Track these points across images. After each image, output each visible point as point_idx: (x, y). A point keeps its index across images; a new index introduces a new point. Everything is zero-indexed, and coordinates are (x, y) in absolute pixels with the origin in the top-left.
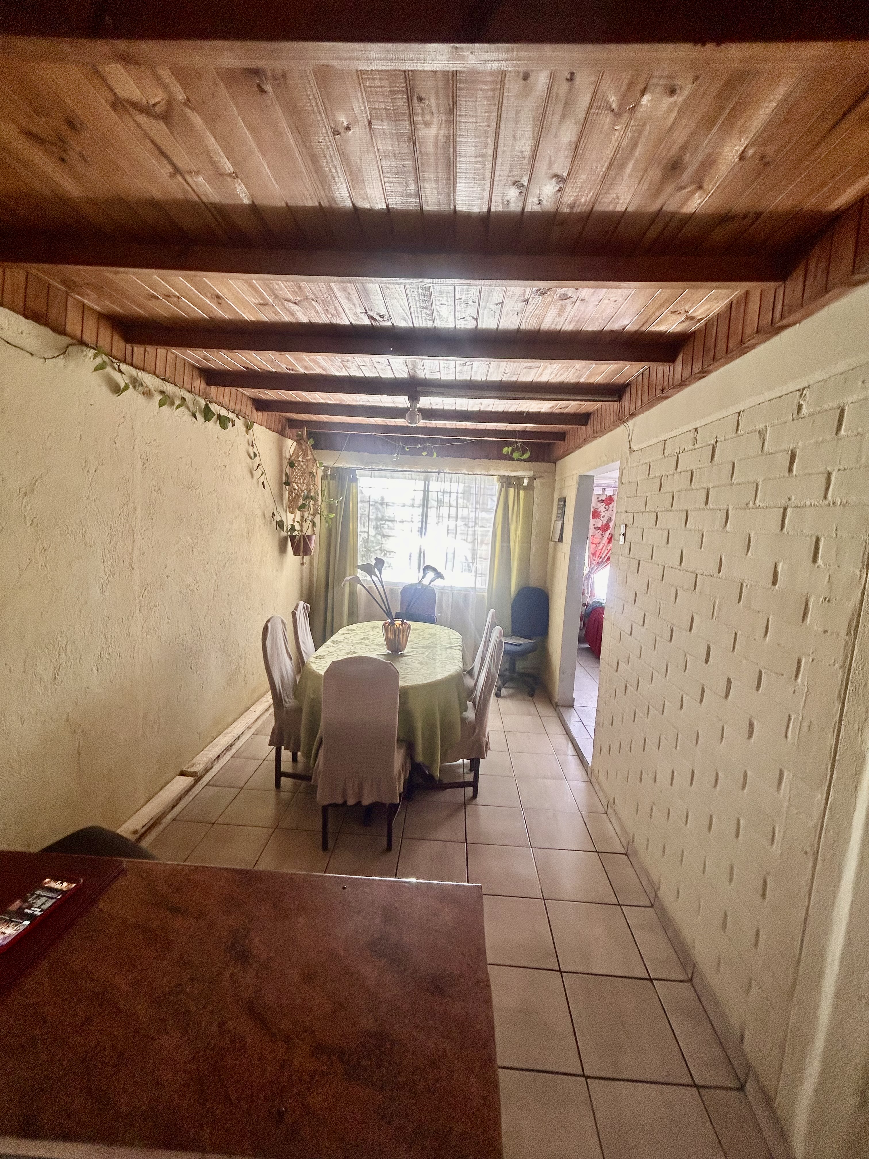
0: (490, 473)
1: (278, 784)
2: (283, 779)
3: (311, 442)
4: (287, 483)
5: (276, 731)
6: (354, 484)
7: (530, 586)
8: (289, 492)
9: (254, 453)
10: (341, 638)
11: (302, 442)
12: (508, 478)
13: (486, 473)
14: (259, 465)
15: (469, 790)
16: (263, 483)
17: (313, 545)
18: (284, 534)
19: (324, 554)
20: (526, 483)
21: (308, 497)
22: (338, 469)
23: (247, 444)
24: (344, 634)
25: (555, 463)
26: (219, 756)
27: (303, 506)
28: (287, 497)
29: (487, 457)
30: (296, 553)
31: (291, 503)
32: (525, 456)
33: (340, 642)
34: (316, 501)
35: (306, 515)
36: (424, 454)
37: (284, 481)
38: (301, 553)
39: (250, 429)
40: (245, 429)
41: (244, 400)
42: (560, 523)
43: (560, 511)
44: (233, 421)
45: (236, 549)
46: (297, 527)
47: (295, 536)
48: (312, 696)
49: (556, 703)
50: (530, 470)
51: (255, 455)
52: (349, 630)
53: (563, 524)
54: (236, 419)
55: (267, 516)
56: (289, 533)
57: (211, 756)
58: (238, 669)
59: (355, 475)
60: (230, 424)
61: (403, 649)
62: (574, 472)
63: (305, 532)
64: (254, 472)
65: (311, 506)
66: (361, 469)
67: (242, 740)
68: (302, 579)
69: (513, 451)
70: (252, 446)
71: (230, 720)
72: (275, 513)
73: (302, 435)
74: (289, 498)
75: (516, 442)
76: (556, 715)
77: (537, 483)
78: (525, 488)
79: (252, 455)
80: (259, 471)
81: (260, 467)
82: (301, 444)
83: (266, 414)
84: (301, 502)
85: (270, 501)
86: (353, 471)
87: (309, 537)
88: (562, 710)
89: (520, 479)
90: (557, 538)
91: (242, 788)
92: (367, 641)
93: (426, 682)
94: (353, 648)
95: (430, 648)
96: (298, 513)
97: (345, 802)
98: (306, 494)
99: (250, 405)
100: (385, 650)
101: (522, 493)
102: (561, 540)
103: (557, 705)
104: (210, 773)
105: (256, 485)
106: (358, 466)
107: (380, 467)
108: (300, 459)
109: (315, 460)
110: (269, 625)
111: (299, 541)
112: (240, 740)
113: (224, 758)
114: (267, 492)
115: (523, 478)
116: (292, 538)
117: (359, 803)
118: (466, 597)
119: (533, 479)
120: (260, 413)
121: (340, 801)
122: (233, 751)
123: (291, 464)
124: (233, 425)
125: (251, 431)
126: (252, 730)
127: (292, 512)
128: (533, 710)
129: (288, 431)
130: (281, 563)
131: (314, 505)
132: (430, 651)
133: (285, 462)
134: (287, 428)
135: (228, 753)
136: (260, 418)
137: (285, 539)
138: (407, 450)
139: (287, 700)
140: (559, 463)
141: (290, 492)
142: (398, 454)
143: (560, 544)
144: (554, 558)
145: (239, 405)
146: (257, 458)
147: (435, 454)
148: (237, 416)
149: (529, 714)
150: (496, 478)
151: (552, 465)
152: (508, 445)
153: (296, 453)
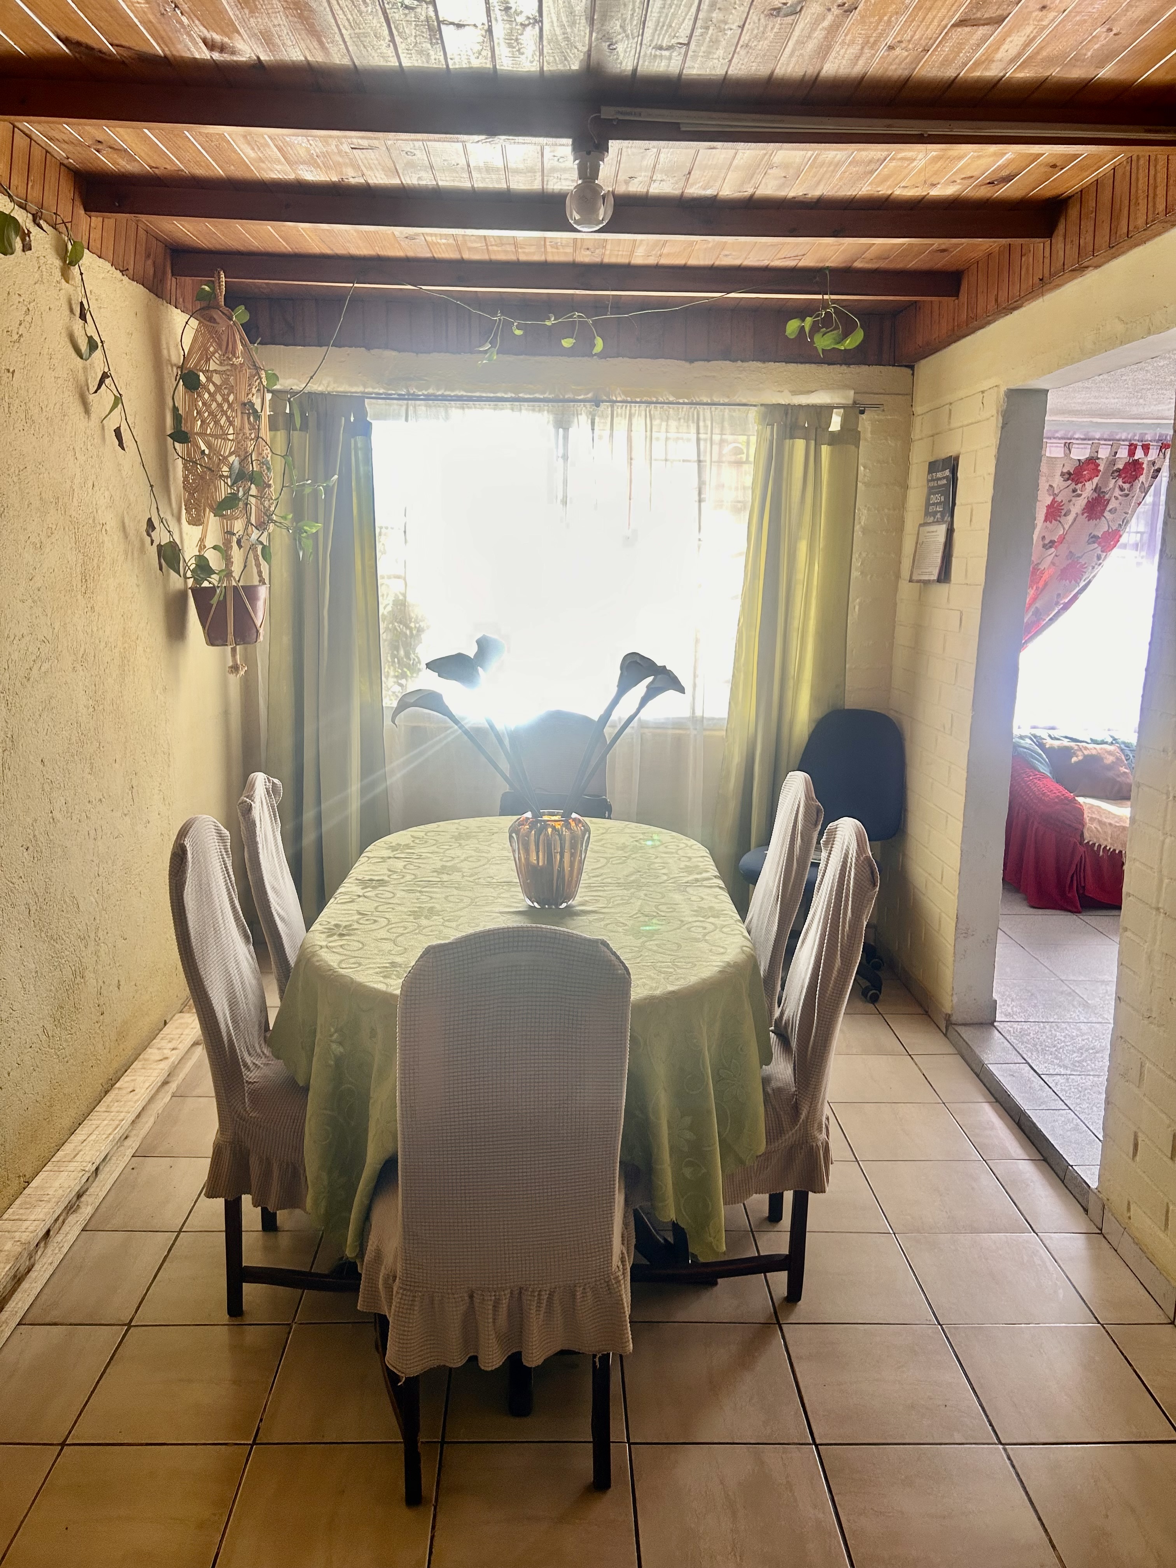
0: (738, 399)
1: (235, 1306)
2: (248, 1288)
3: (241, 314)
4: (181, 436)
5: (227, 1154)
6: (359, 439)
7: (848, 706)
8: (186, 462)
9: (90, 339)
10: (381, 871)
11: (216, 314)
12: (788, 410)
13: (726, 400)
14: (105, 376)
15: (780, 1280)
16: (118, 432)
17: (260, 614)
18: (176, 582)
19: (286, 640)
20: (835, 424)
21: (242, 476)
22: (312, 397)
23: (67, 312)
24: (384, 859)
25: (912, 368)
26: (48, 1232)
27: (231, 501)
28: (181, 479)
29: (727, 355)
30: (215, 636)
31: (191, 495)
32: (850, 343)
33: (382, 883)
34: (263, 486)
35: (238, 526)
36: (567, 343)
37: (169, 431)
38: (231, 637)
39: (73, 263)
40: (58, 263)
41: (52, 174)
42: (941, 530)
43: (936, 498)
44: (25, 235)
45: (57, 625)
46: (214, 560)
47: (213, 589)
48: (337, 1049)
49: (948, 1018)
50: (846, 387)
51: (93, 345)
52: (394, 849)
53: (950, 532)
54: (34, 230)
55: (132, 532)
56: (190, 582)
57: (25, 1237)
58: (79, 973)
59: (362, 415)
60: (18, 243)
61: (571, 896)
62: (986, 385)
63: (236, 575)
64: (91, 398)
65: (253, 500)
66: (378, 396)
67: (108, 1177)
68: (226, 713)
69: (815, 328)
70: (83, 317)
71: (66, 1122)
72: (156, 522)
73: (213, 295)
74: (186, 478)
75: (825, 304)
76: (952, 1050)
77: (865, 423)
78: (835, 439)
79: (84, 347)
80: (106, 396)
81: (108, 381)
82: (212, 320)
83: (112, 220)
84: (223, 490)
85: (138, 491)
86: (357, 402)
87: (251, 592)
88: (967, 1033)
89: (822, 412)
90: (933, 573)
91: (129, 1325)
92: (456, 876)
93: (671, 988)
94: (424, 898)
95: (639, 887)
96: (213, 521)
97: (474, 1359)
98: (236, 464)
99: (67, 190)
100: (523, 902)
101: (825, 449)
102: (945, 574)
103: (949, 1022)
104: (25, 1285)
105: (97, 440)
106: (369, 390)
108: (213, 366)
109: (257, 368)
110: (188, 843)
111: (222, 604)
112: (101, 1176)
113: (59, 1238)
114: (129, 458)
115: (829, 408)
116: (202, 596)
117: (515, 1361)
118: (679, 743)
119: (855, 410)
120: (96, 220)
121: (457, 1361)
122: (86, 1210)
123: (190, 380)
124: (27, 247)
125: (75, 270)
126: (132, 1144)
127: (195, 521)
128: (886, 1038)
129: (171, 282)
130: (174, 667)
131: (260, 497)
132: (642, 894)
133: (171, 375)
134: (169, 275)
135: (72, 1219)
136: (96, 235)
137: (182, 597)
138: (518, 332)
139: (248, 1060)
140: (926, 367)
141: (190, 463)
142: (493, 344)
143: (943, 588)
144: (919, 630)
145: (38, 187)
146: (98, 353)
147: (599, 344)
148: (35, 221)
149: (881, 1051)
150: (753, 414)
151: (902, 372)
152: (802, 311)
153: (200, 348)
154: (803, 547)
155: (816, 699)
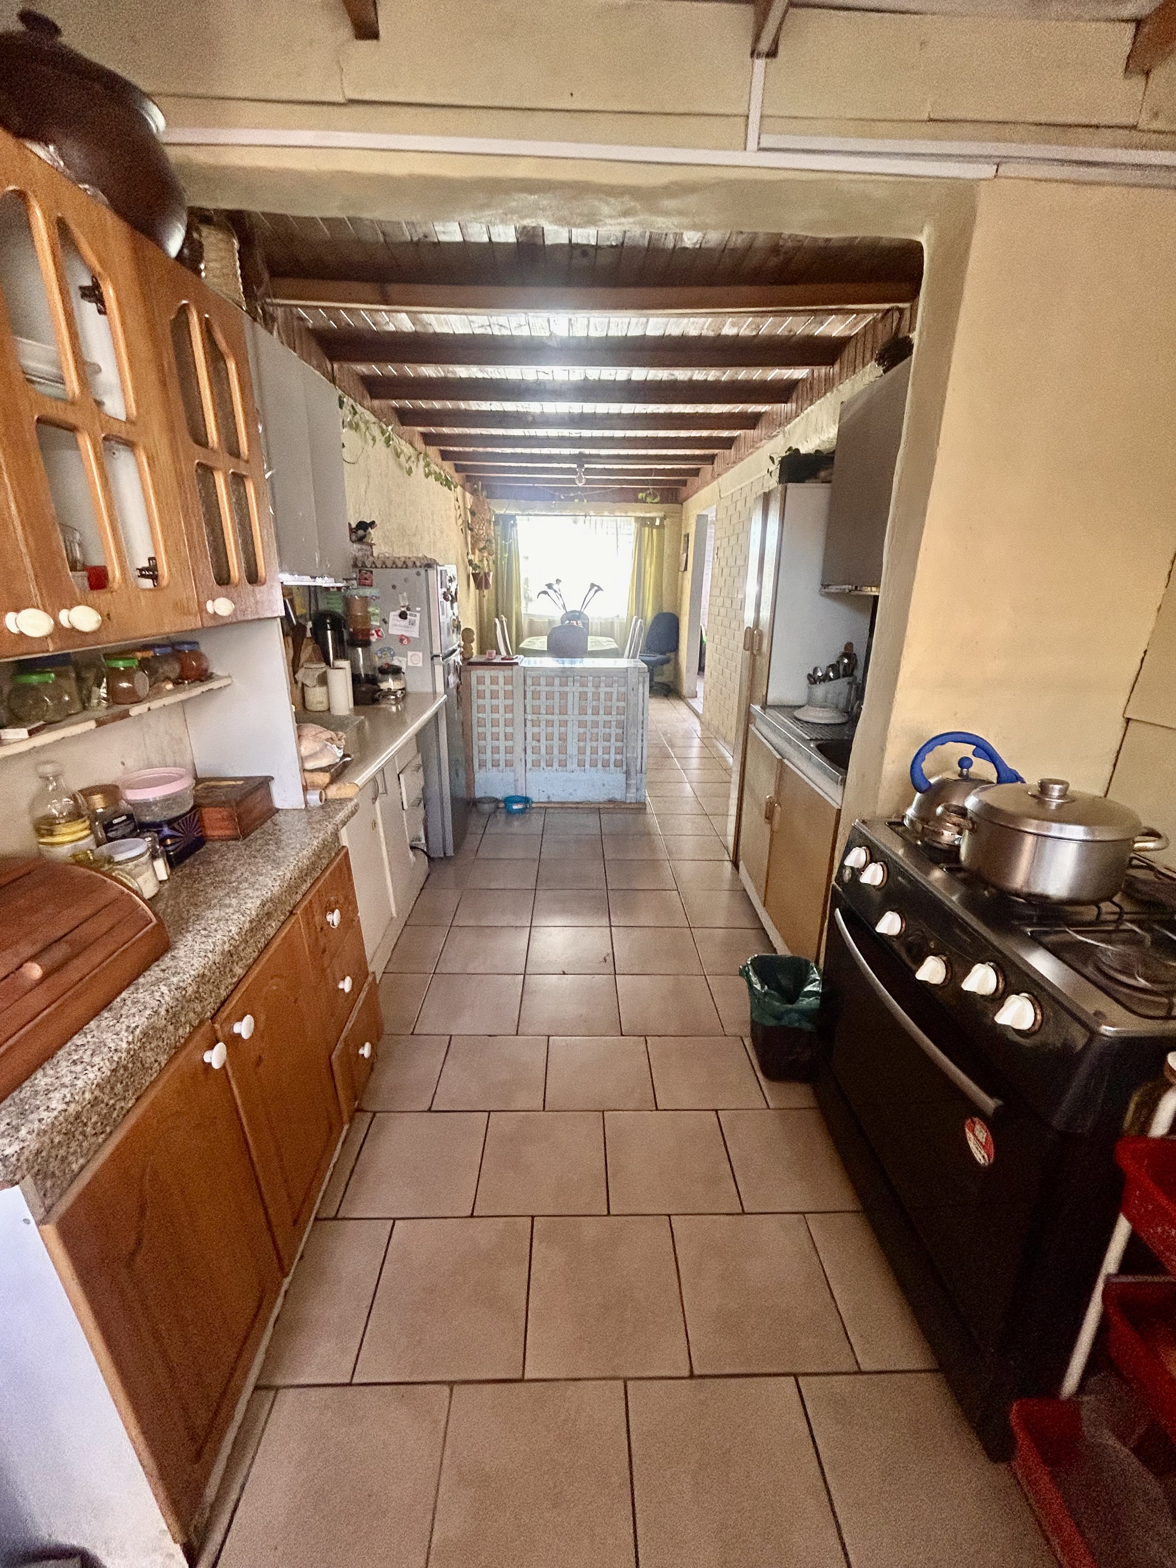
0: (628, 515)
3: (484, 492)
4: (470, 529)
6: (514, 528)
7: (663, 612)
8: (471, 537)
11: (477, 492)
12: (644, 519)
13: (625, 515)
14: (460, 515)
16: (462, 529)
17: (491, 581)
20: (658, 523)
21: (487, 540)
22: (504, 515)
25: (682, 504)
27: (484, 548)
29: (625, 501)
30: (477, 587)
31: (473, 546)
32: (656, 500)
34: (492, 543)
35: (486, 555)
36: (576, 500)
37: (467, 528)
38: (480, 587)
42: (685, 555)
43: (685, 546)
46: (480, 565)
47: (479, 573)
49: (684, 696)
50: (661, 511)
53: (687, 556)
56: (474, 571)
59: (515, 521)
62: (696, 511)
63: (485, 569)
66: (518, 515)
69: (646, 496)
74: (471, 541)
75: (648, 489)
77: (667, 522)
78: (658, 527)
82: (476, 494)
84: (481, 545)
85: (461, 543)
86: (513, 517)
87: (488, 574)
89: (653, 519)
90: (682, 569)
96: (479, 553)
101: (654, 531)
102: (686, 569)
106: (515, 512)
107: (536, 512)
108: (478, 507)
109: (488, 509)
111: (481, 578)
114: (459, 536)
115: (656, 518)
116: (476, 575)
118: (612, 623)
119: (663, 519)
123: (472, 513)
127: (473, 553)
131: (491, 546)
133: (468, 512)
138: (563, 497)
140: (685, 504)
143: (685, 573)
144: (682, 586)
150: (633, 519)
151: (679, 506)
152: (642, 490)
153: (474, 504)
154: (648, 561)
155: (653, 609)
